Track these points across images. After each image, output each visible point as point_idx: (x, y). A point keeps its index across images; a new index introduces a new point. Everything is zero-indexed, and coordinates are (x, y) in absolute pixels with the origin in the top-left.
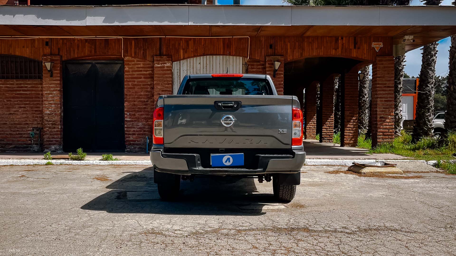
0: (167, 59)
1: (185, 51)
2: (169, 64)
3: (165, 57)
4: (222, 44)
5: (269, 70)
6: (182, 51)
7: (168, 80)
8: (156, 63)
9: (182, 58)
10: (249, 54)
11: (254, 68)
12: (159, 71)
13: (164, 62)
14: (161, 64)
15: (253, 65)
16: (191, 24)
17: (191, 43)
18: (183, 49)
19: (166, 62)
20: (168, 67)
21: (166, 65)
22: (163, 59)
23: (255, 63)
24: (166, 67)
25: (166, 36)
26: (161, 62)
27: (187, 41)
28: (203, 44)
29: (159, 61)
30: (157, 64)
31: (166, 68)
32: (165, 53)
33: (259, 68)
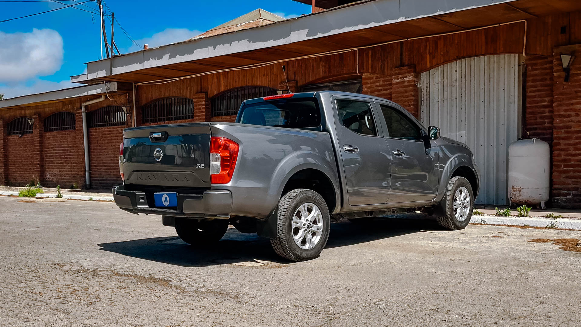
0: (408, 70)
1: (433, 57)
2: (411, 76)
3: (405, 68)
4: (483, 38)
5: (557, 70)
6: (428, 56)
7: (409, 100)
8: (394, 78)
9: (429, 67)
10: (524, 47)
11: (537, 69)
12: (398, 89)
13: (405, 75)
14: (401, 78)
15: (536, 64)
16: (402, 19)
17: (441, 43)
18: (430, 54)
19: (407, 74)
20: (409, 81)
21: (407, 79)
22: (403, 71)
23: (539, 61)
24: (407, 82)
25: (407, 39)
26: (400, 76)
27: (436, 41)
28: (456, 42)
29: (398, 74)
30: (396, 79)
31: (406, 84)
32: (407, 63)
33: (546, 69)
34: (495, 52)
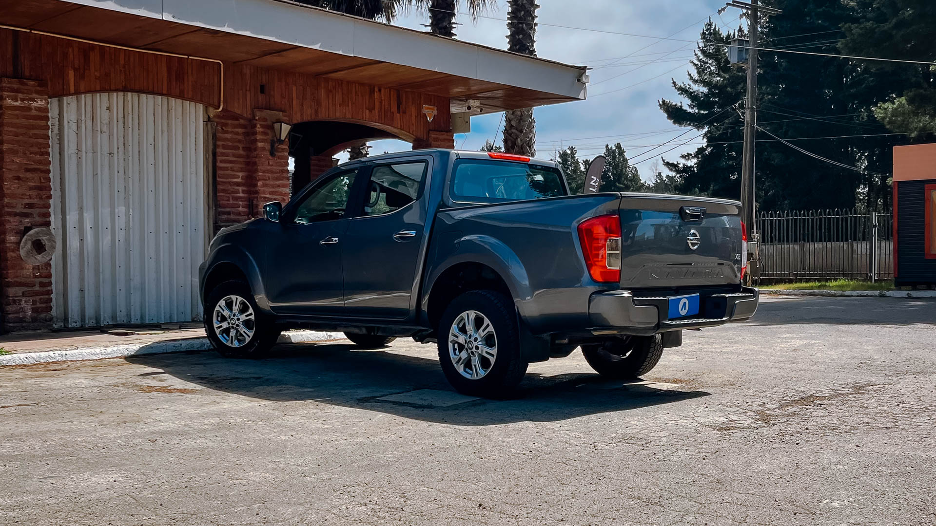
0: (38, 88)
1: (81, 75)
2: (44, 101)
3: (32, 83)
4: (164, 69)
5: (263, 139)
6: (71, 73)
7: (41, 144)
8: (9, 97)
9: (73, 92)
10: (222, 99)
12: (18, 119)
13: (31, 96)
14: (22, 100)
15: (226, 125)
16: (167, 17)
17: (94, 57)
18: (75, 70)
19: (34, 96)
20: (39, 109)
21: (34, 104)
22: (26, 87)
23: (230, 122)
24: (36, 110)
25: (31, 29)
26: (20, 95)
27: (86, 51)
28: (122, 62)
29: (17, 91)
30: (12, 100)
31: (34, 112)
32: (27, 73)
34: (181, 96)
